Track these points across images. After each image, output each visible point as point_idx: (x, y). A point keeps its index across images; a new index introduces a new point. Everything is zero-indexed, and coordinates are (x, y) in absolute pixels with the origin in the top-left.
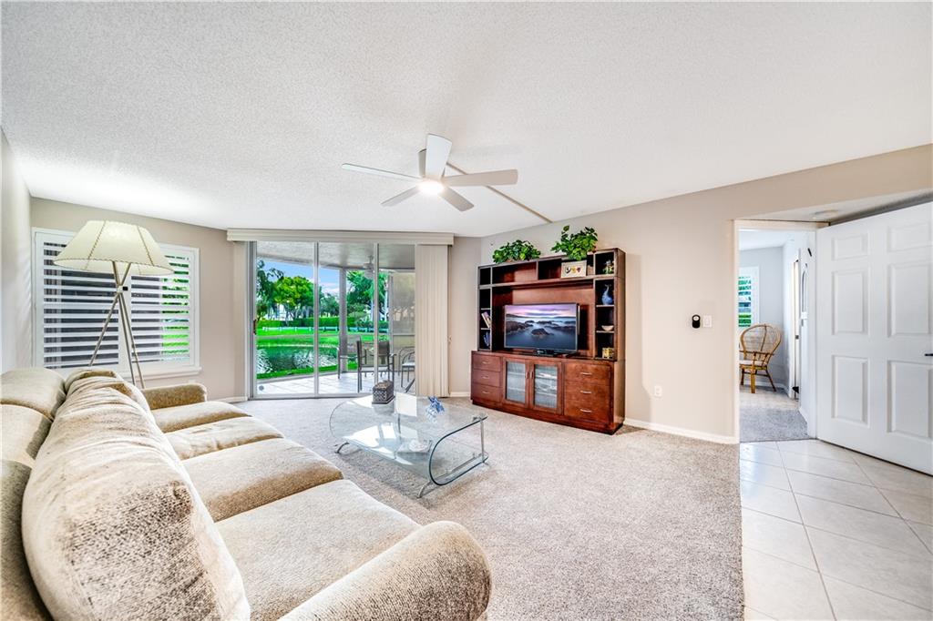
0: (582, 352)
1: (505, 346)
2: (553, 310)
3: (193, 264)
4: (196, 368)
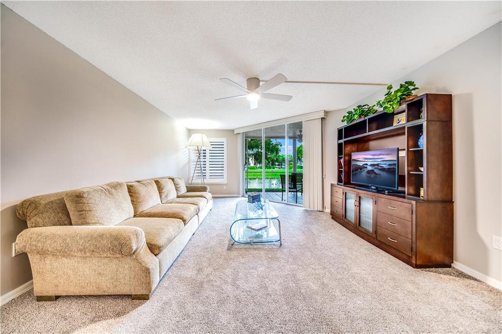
0: (400, 189)
1: (351, 182)
2: (380, 155)
3: (225, 144)
4: (226, 182)
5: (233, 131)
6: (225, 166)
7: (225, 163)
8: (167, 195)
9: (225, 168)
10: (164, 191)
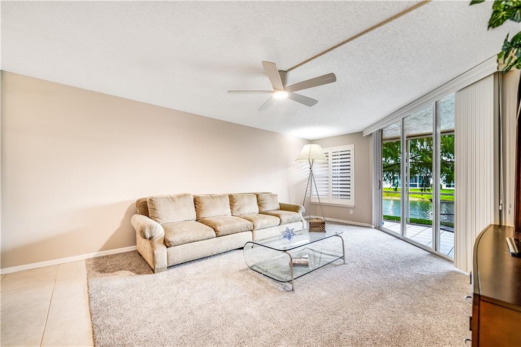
3: (352, 153)
4: (353, 204)
5: (361, 133)
6: (352, 182)
7: (352, 179)
8: (239, 209)
9: (352, 186)
10: (236, 204)
